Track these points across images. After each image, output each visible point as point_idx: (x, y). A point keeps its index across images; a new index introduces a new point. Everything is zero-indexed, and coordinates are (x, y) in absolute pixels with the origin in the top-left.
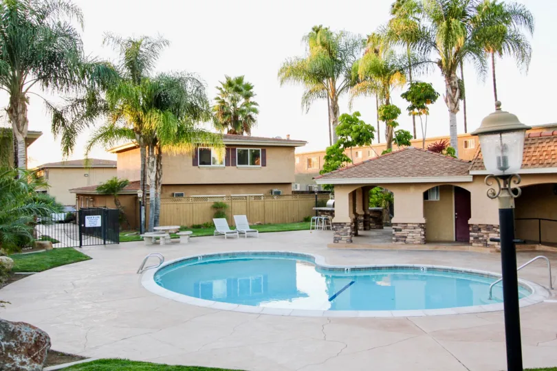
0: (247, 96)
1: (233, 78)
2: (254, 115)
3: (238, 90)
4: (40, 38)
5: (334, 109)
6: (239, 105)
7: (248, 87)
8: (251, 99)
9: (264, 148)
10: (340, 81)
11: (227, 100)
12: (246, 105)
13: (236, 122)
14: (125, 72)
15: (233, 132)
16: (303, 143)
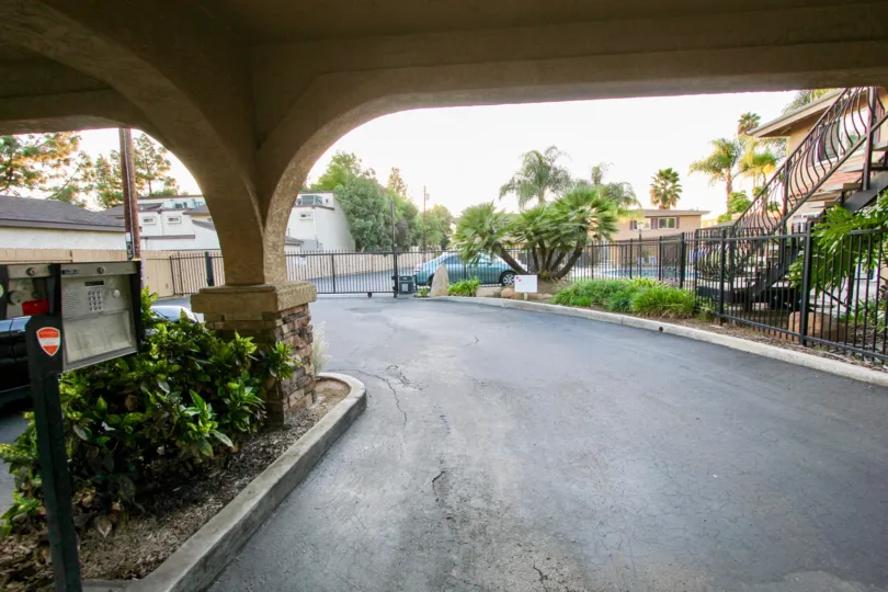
0: (674, 181)
1: (664, 169)
2: (678, 193)
3: (667, 178)
4: (552, 172)
5: (729, 189)
6: (668, 187)
7: (675, 175)
8: (677, 183)
9: (678, 217)
10: (735, 169)
11: (659, 186)
12: (673, 187)
13: (665, 199)
14: (592, 182)
15: (663, 207)
16: (708, 212)
